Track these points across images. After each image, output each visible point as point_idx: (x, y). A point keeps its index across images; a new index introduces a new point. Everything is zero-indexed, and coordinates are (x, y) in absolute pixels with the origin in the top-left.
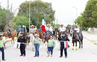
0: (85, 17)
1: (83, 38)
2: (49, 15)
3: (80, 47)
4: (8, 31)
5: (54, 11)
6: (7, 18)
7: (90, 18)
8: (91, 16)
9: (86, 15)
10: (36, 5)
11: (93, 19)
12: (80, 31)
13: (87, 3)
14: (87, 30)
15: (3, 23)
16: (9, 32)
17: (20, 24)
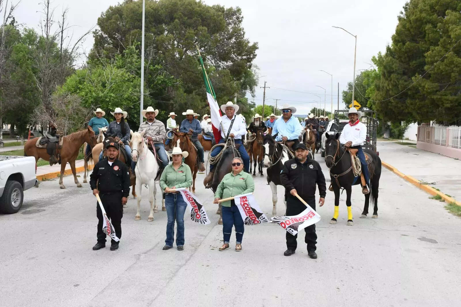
0: (390, 73)
1: (383, 168)
2: (230, 63)
3: (366, 211)
4: (46, 133)
5: (251, 44)
6: (41, 75)
7: (416, 79)
8: (422, 72)
9: (396, 65)
10: (172, 19)
11: (428, 85)
12: (368, 139)
13: (405, 8)
14: (400, 135)
15: (24, 98)
16: (51, 137)
17: (98, 102)
